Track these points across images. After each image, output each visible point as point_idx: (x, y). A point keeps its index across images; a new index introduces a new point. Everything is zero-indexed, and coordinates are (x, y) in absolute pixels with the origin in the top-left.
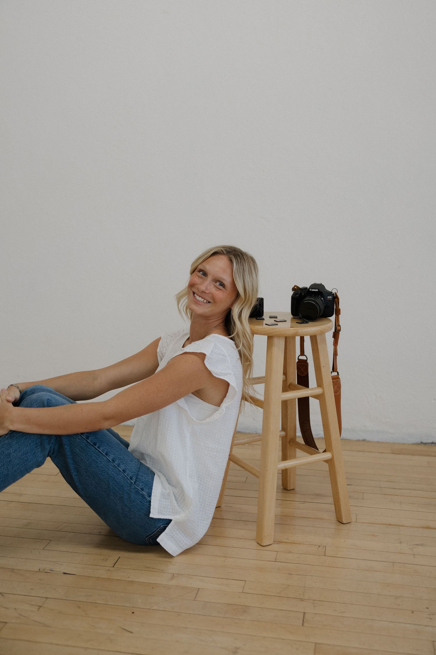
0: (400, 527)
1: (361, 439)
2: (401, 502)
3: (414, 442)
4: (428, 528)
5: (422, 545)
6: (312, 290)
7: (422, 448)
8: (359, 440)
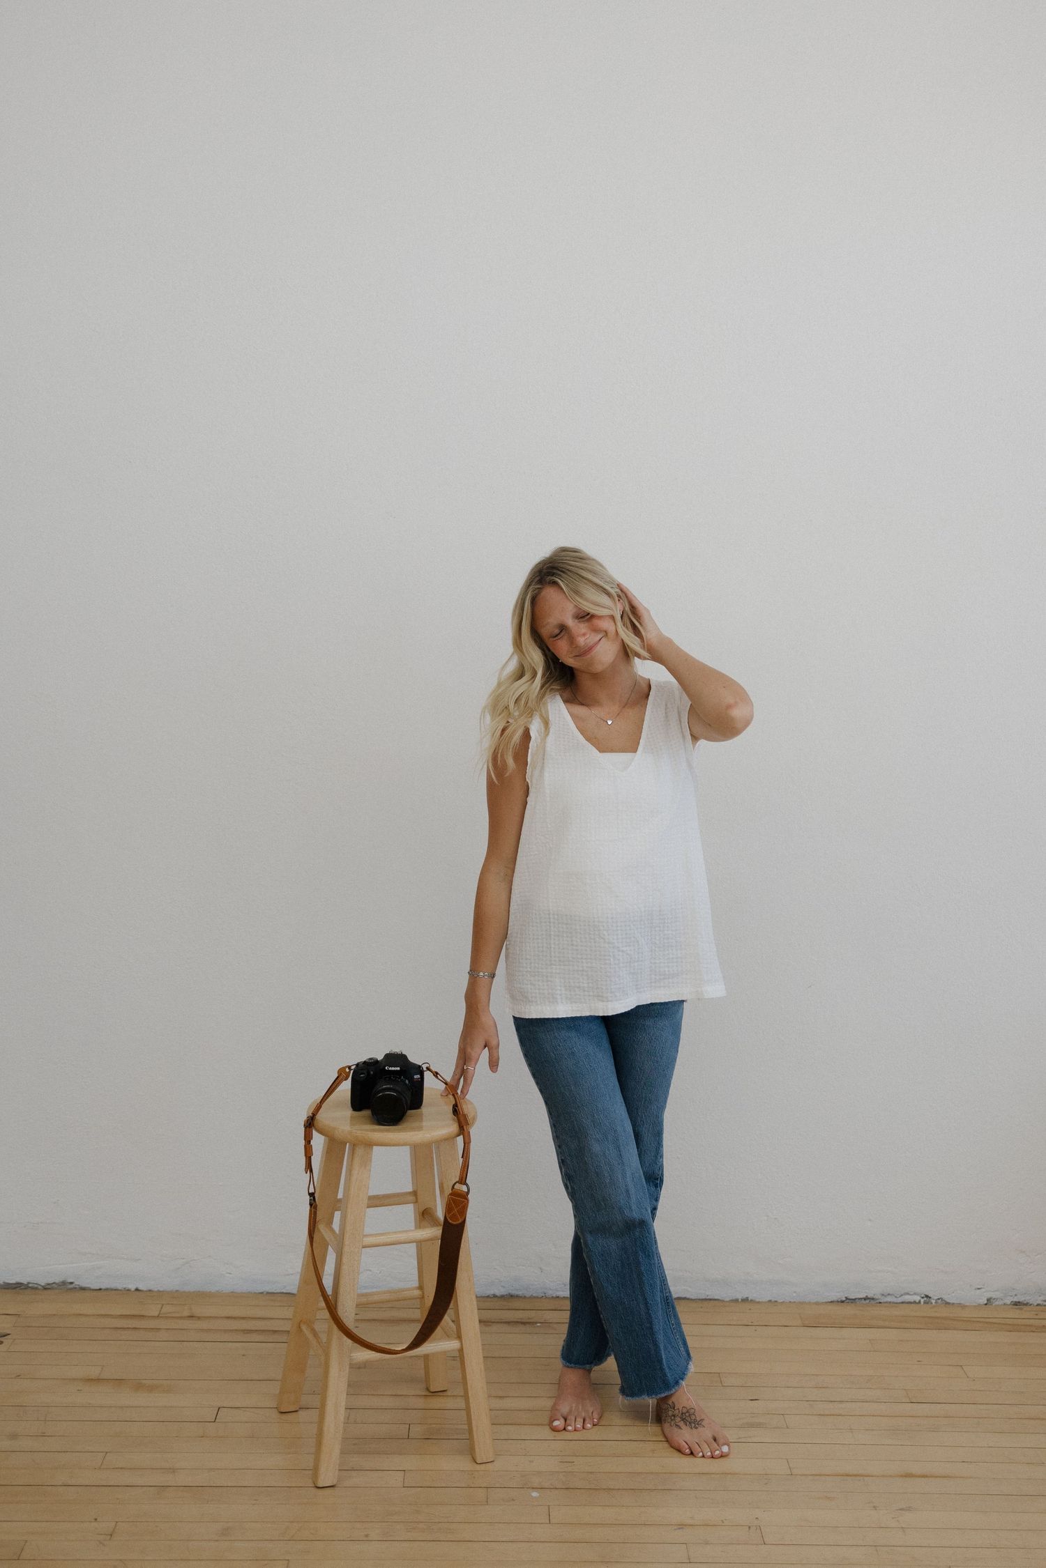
0: (866, 1478)
1: (740, 1297)
2: (851, 1429)
3: (835, 1299)
4: (909, 1476)
5: (909, 1509)
6: (390, 1069)
7: (849, 1310)
8: (737, 1300)
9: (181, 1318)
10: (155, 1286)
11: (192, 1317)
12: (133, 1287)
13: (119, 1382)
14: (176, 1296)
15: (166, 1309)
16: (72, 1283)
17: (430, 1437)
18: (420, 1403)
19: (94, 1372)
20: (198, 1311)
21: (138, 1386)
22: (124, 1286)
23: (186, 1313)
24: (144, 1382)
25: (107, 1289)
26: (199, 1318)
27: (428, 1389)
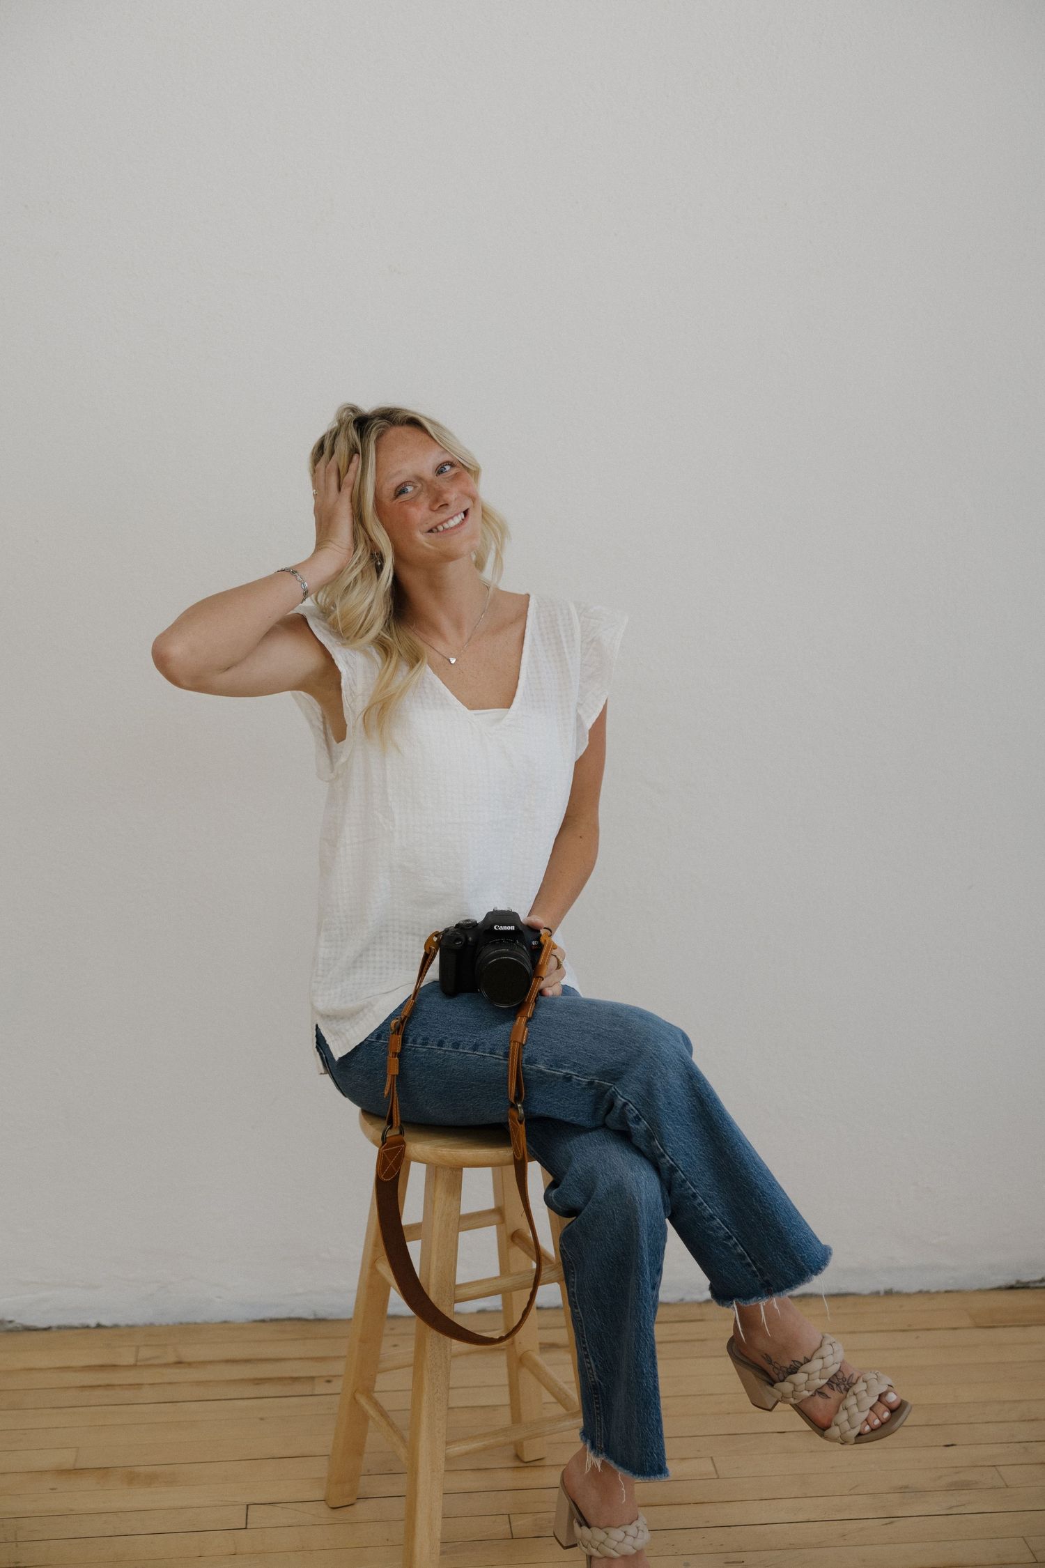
6: (501, 928)
9: (166, 1365)
10: (122, 1320)
11: (180, 1363)
12: (92, 1323)
13: (103, 1472)
14: (150, 1332)
15: (145, 1353)
16: (11, 1322)
17: (541, 1534)
18: (507, 1479)
19: (66, 1458)
20: (189, 1353)
21: (132, 1478)
22: (81, 1322)
23: (172, 1359)
24: (142, 1469)
25: (59, 1328)
26: (190, 1364)
27: (518, 1457)
